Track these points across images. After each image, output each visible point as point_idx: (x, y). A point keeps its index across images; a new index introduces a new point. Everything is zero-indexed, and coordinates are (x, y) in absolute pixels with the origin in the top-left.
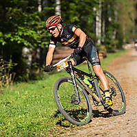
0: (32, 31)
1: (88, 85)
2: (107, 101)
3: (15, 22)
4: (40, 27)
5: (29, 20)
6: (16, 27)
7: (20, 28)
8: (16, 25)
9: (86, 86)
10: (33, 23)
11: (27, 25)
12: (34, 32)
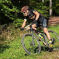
0: (40, 10)
1: (41, 37)
2: (50, 45)
3: (33, 6)
4: (43, 8)
5: (38, 6)
6: (33, 9)
7: (35, 9)
8: (33, 8)
9: (39, 38)
10: (40, 7)
11: (38, 8)
12: (41, 11)
